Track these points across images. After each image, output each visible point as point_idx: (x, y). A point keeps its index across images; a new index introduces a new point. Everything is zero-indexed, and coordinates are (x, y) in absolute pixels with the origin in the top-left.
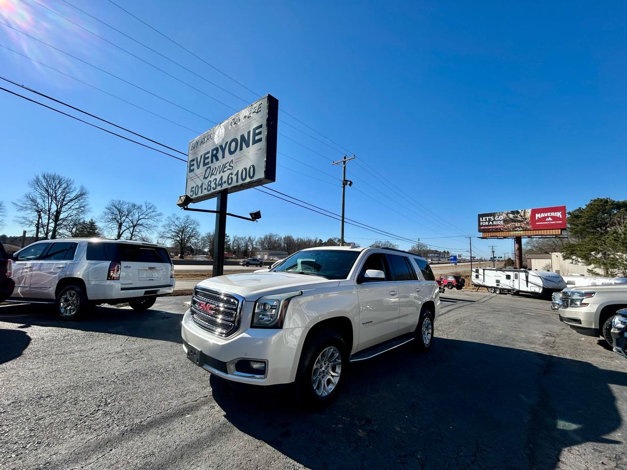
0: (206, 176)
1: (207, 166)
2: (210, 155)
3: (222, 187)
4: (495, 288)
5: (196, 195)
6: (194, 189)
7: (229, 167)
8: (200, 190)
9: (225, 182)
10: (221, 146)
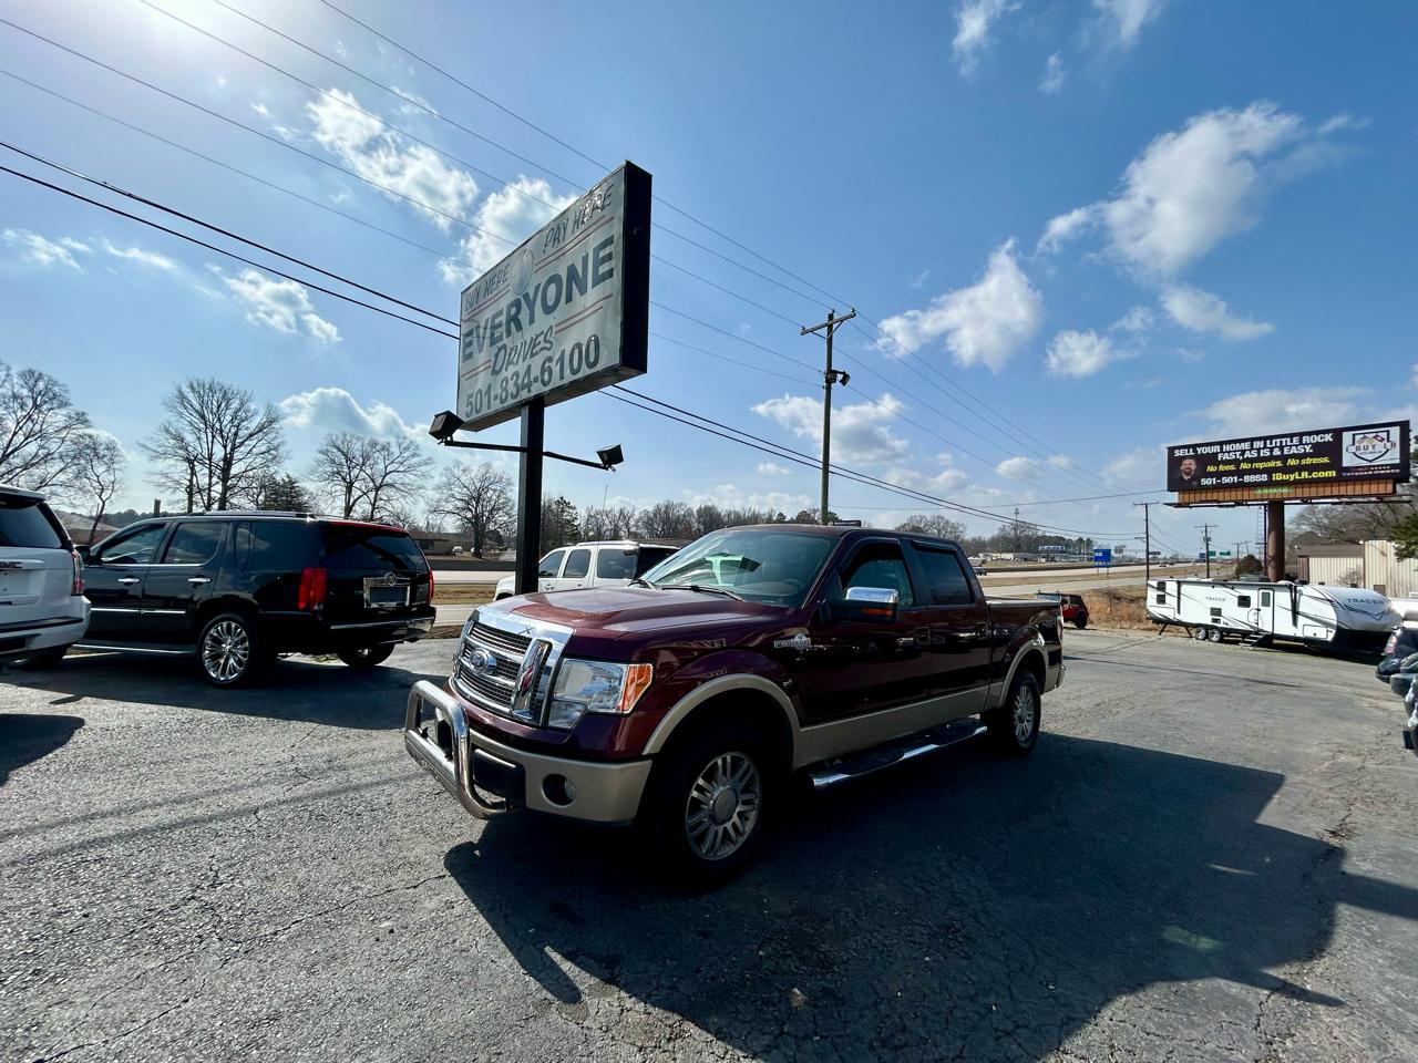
0: (497, 368)
1: (500, 344)
2: (503, 318)
3: (529, 391)
4: (1206, 627)
5: (477, 412)
6: (473, 400)
7: (542, 345)
8: (485, 400)
9: (536, 380)
10: (526, 296)
